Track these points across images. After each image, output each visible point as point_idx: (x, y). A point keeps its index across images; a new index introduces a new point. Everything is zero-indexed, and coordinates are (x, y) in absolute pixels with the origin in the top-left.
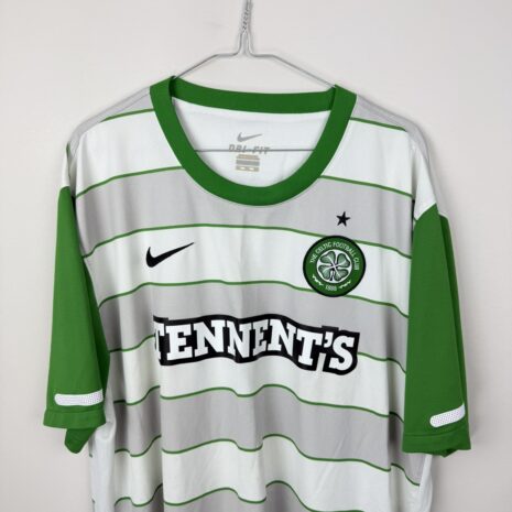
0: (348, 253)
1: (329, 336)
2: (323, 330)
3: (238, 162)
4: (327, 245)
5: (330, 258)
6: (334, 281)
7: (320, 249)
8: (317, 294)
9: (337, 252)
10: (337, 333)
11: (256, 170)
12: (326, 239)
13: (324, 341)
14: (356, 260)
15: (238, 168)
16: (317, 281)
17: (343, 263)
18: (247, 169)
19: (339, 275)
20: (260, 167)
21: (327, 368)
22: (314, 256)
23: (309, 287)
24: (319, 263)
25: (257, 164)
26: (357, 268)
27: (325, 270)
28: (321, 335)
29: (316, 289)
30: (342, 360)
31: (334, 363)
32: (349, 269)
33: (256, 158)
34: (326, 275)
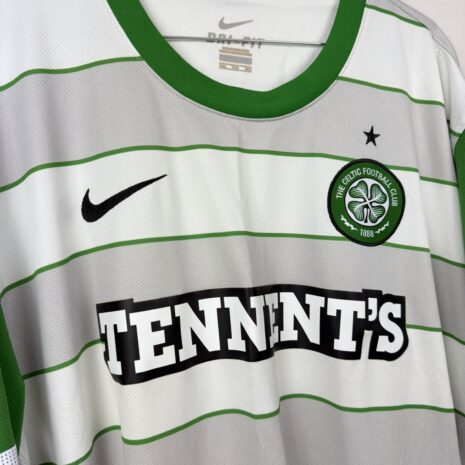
2: (364, 296)
3: (222, 58)
4: (356, 172)
5: (361, 191)
6: (369, 224)
7: (347, 179)
8: (350, 243)
9: (370, 182)
10: (383, 299)
11: (248, 70)
12: (354, 164)
13: (368, 312)
14: (394, 192)
15: (222, 66)
16: (347, 224)
17: (378, 197)
18: (235, 68)
19: (375, 214)
20: (253, 66)
21: (374, 354)
22: (341, 189)
23: (339, 235)
24: (349, 199)
25: (249, 61)
26: (395, 204)
27: (357, 208)
28: (363, 303)
29: (349, 236)
30: (391, 338)
32: (386, 205)
33: (247, 52)
34: (359, 215)
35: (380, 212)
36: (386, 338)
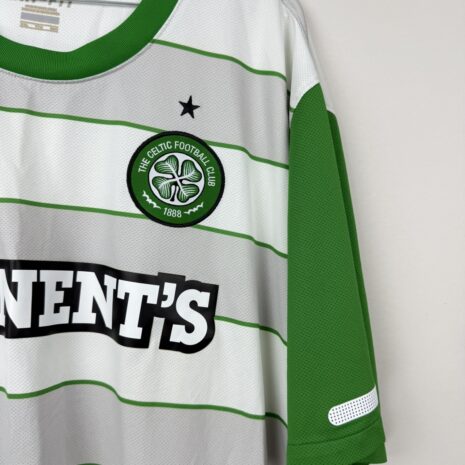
0: (197, 160)
1: (170, 289)
2: (160, 280)
3: (24, 16)
4: (166, 145)
5: (170, 166)
6: (176, 202)
7: (153, 152)
8: (149, 222)
9: (181, 158)
10: (183, 285)
11: (54, 30)
12: (163, 135)
13: (162, 297)
14: (211, 170)
15: (24, 25)
16: (150, 201)
17: (191, 174)
18: (39, 28)
19: (185, 193)
20: (61, 26)
21: (166, 344)
22: (145, 162)
23: (138, 212)
24: (153, 173)
25: (56, 21)
26: (212, 183)
27: (163, 184)
28: (157, 287)
29: (148, 214)
31: (178, 334)
32: (201, 184)
33: (54, 11)
34: (165, 192)
35: (192, 191)
36: (183, 327)
